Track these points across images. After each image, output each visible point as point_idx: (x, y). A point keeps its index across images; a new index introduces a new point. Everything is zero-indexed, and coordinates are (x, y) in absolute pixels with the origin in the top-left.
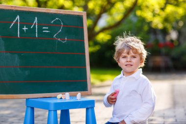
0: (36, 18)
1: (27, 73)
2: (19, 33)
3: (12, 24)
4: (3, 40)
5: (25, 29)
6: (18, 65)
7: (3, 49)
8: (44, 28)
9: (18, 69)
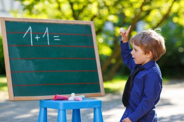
0: (47, 28)
1: (42, 77)
2: (32, 41)
3: (25, 34)
4: (17, 48)
5: (37, 38)
6: (33, 70)
7: (18, 56)
8: (55, 37)
9: (34, 74)
